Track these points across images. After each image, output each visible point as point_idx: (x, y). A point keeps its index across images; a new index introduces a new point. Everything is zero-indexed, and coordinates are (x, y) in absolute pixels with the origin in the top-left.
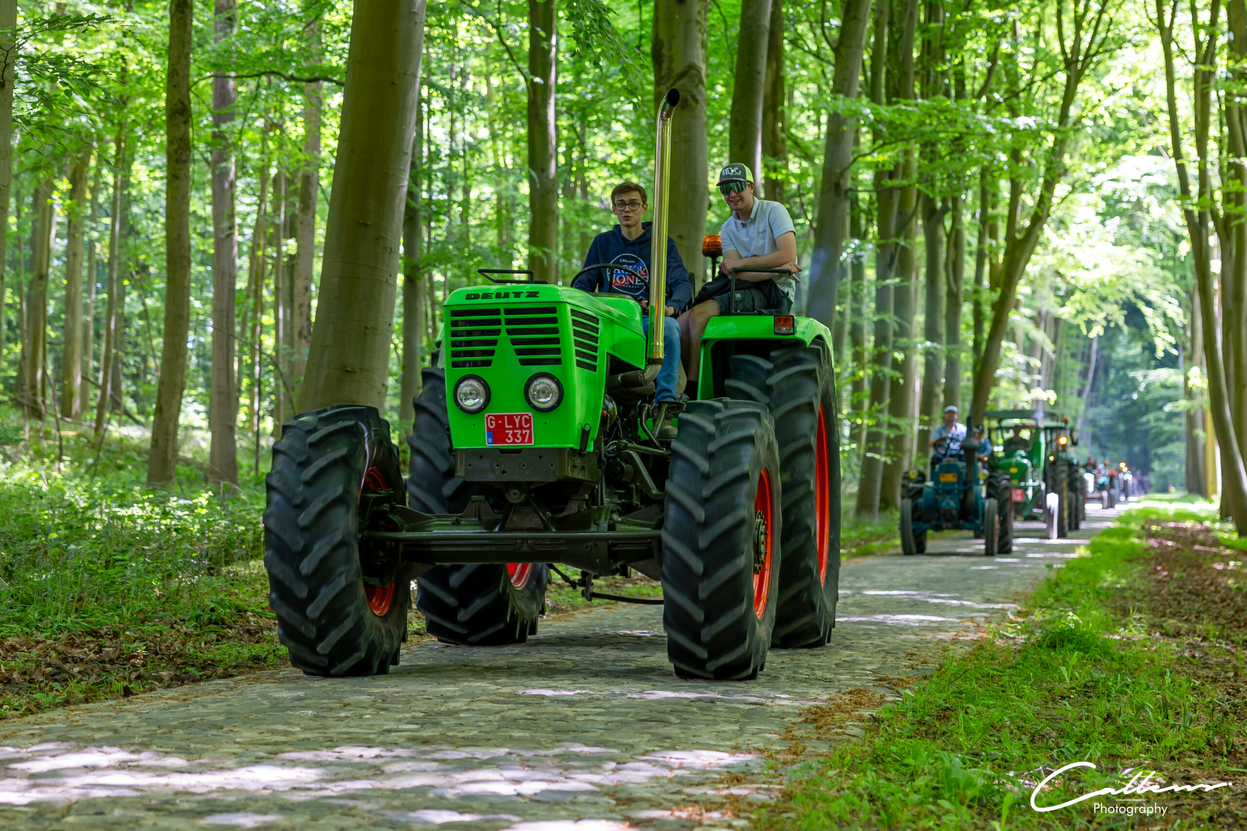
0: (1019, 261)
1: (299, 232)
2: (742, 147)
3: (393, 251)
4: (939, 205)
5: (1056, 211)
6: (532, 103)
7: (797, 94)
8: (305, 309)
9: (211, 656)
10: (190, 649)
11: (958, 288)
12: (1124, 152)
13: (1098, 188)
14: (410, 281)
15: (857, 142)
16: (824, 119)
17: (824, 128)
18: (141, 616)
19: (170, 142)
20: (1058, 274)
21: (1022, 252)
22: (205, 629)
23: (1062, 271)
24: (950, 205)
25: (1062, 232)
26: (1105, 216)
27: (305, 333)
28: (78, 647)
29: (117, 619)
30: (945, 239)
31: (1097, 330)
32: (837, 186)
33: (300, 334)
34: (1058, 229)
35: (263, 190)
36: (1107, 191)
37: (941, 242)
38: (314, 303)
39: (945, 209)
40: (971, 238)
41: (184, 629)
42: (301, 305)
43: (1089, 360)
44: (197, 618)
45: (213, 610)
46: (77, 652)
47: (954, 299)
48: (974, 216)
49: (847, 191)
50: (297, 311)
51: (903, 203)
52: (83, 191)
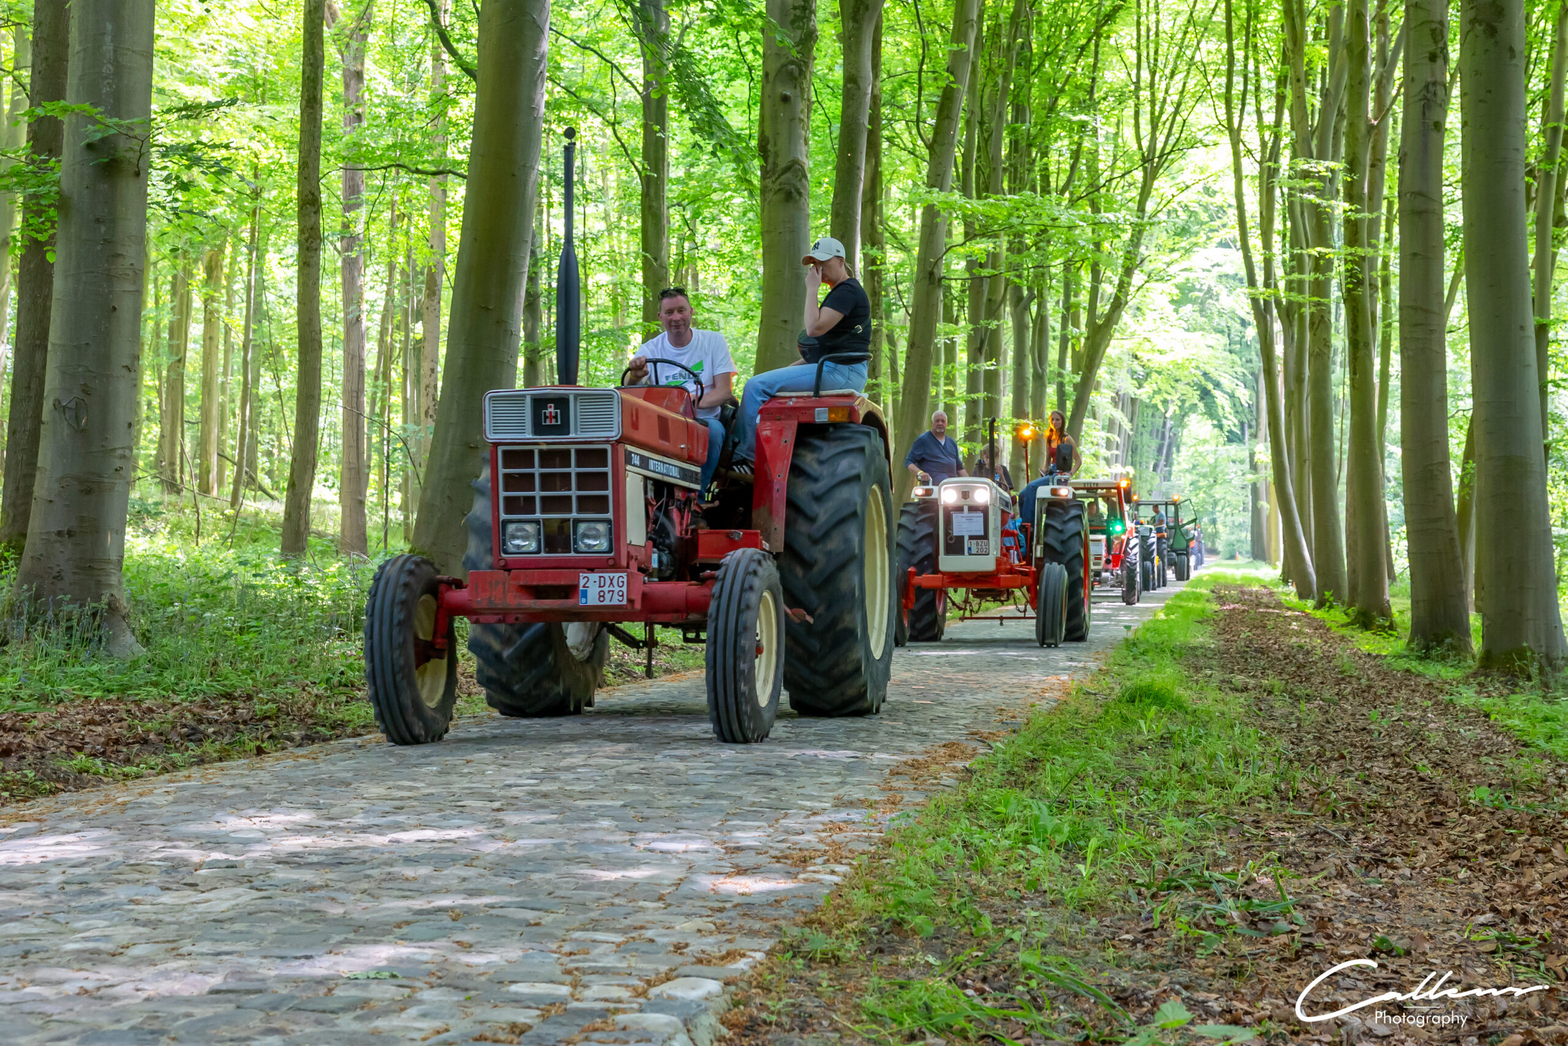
0: (1099, 346)
1: (425, 317)
3: (512, 334)
4: (1026, 293)
5: (1133, 299)
6: (645, 195)
8: (431, 390)
9: (340, 716)
10: (320, 709)
11: (1043, 370)
14: (531, 362)
18: (274, 680)
19: (302, 231)
21: (1102, 337)
22: (336, 691)
27: (431, 412)
28: (212, 708)
29: (250, 682)
30: (1031, 325)
32: (931, 274)
33: (427, 412)
35: (391, 276)
37: (1027, 328)
38: (440, 384)
39: (1031, 297)
41: (315, 691)
42: (428, 386)
44: (328, 680)
45: (342, 673)
46: (211, 714)
47: (1039, 379)
49: (940, 279)
51: (993, 290)
52: (218, 279)
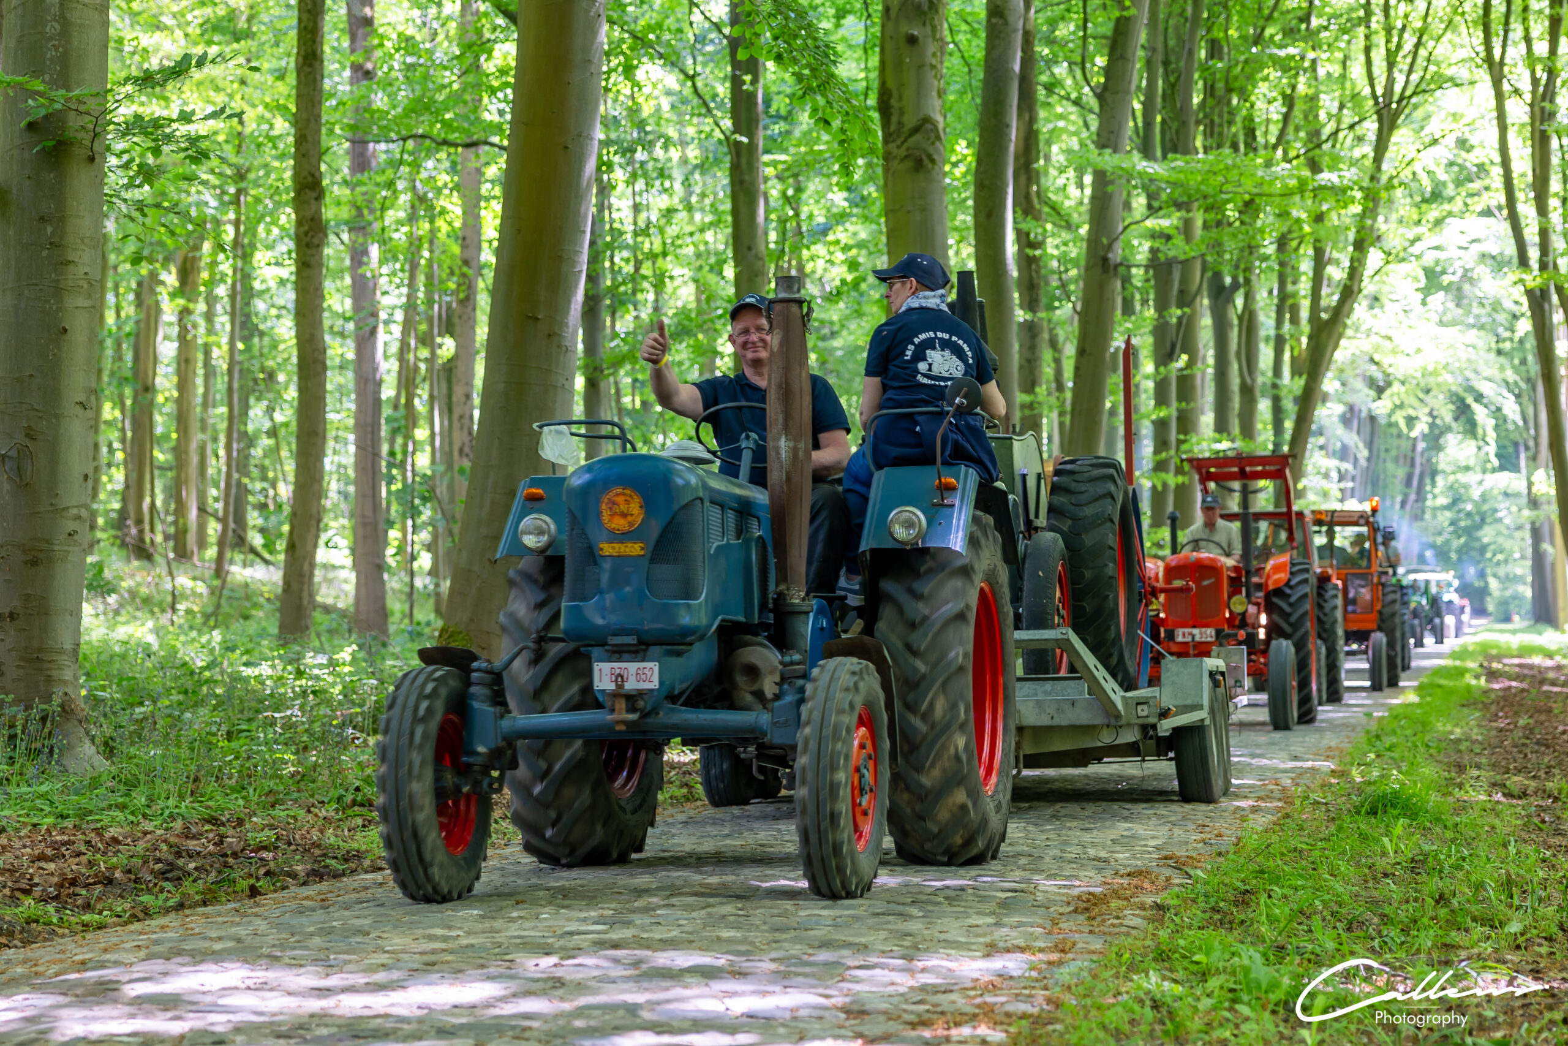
0: (1326, 347)
1: (457, 329)
2: (989, 215)
3: (568, 350)
4: (1228, 280)
5: (1368, 286)
6: (736, 166)
7: (1055, 149)
8: (466, 421)
9: (355, 846)
10: (330, 837)
11: (1254, 380)
12: (1450, 214)
13: (1418, 257)
14: (592, 385)
15: (1127, 206)
16: (1088, 179)
17: (1088, 191)
18: (271, 799)
19: (299, 223)
20: (1372, 360)
21: (1329, 336)
22: (350, 812)
23: (1377, 358)
24: (1241, 280)
25: (1376, 311)
26: (1427, 291)
27: (466, 450)
28: (194, 837)
29: (241, 802)
30: (1236, 322)
31: (1421, 427)
32: (1105, 260)
33: (461, 451)
34: (1371, 307)
35: (413, 278)
36: (1429, 259)
37: (1231, 326)
38: (476, 414)
39: (1235, 286)
40: (1266, 322)
41: (323, 813)
42: (461, 417)
43: (1412, 464)
44: (339, 799)
45: (357, 789)
46: (192, 844)
47: (1248, 393)
48: (1270, 292)
49: (1116, 266)
50: (456, 424)
51: (1185, 279)
52: (195, 285)
